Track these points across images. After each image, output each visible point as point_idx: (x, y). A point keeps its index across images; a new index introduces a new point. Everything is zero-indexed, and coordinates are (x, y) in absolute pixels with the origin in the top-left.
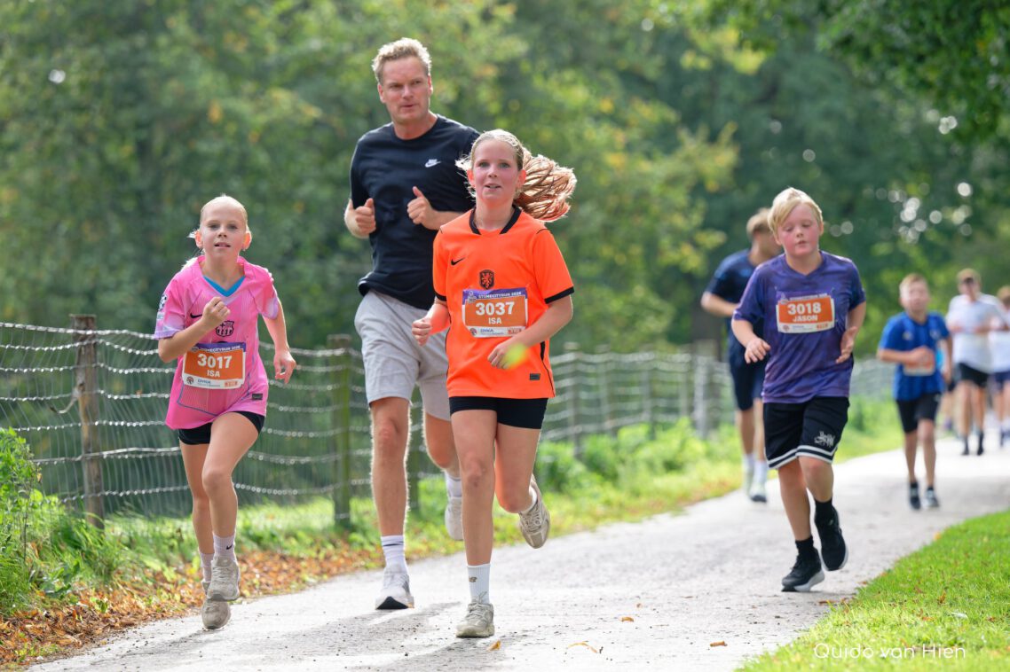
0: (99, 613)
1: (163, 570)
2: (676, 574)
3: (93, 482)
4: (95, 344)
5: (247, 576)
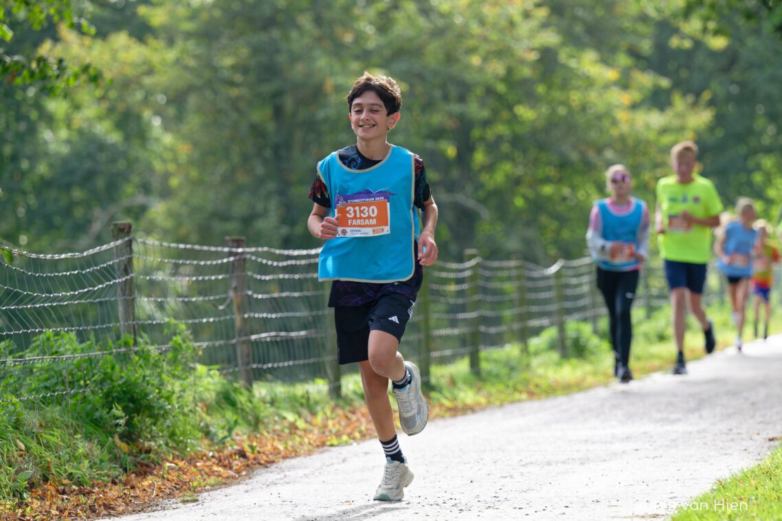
0: (250, 453)
1: (296, 421)
3: (244, 358)
4: (244, 258)
5: (357, 424)
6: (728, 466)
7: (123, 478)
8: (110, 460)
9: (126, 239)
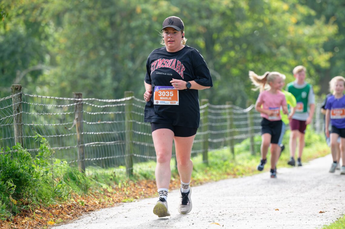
0: (81, 206)
1: (107, 188)
2: (300, 190)
3: (81, 155)
4: (82, 104)
6: (326, 218)
7: (13, 218)
8: (7, 208)
9: (19, 93)
